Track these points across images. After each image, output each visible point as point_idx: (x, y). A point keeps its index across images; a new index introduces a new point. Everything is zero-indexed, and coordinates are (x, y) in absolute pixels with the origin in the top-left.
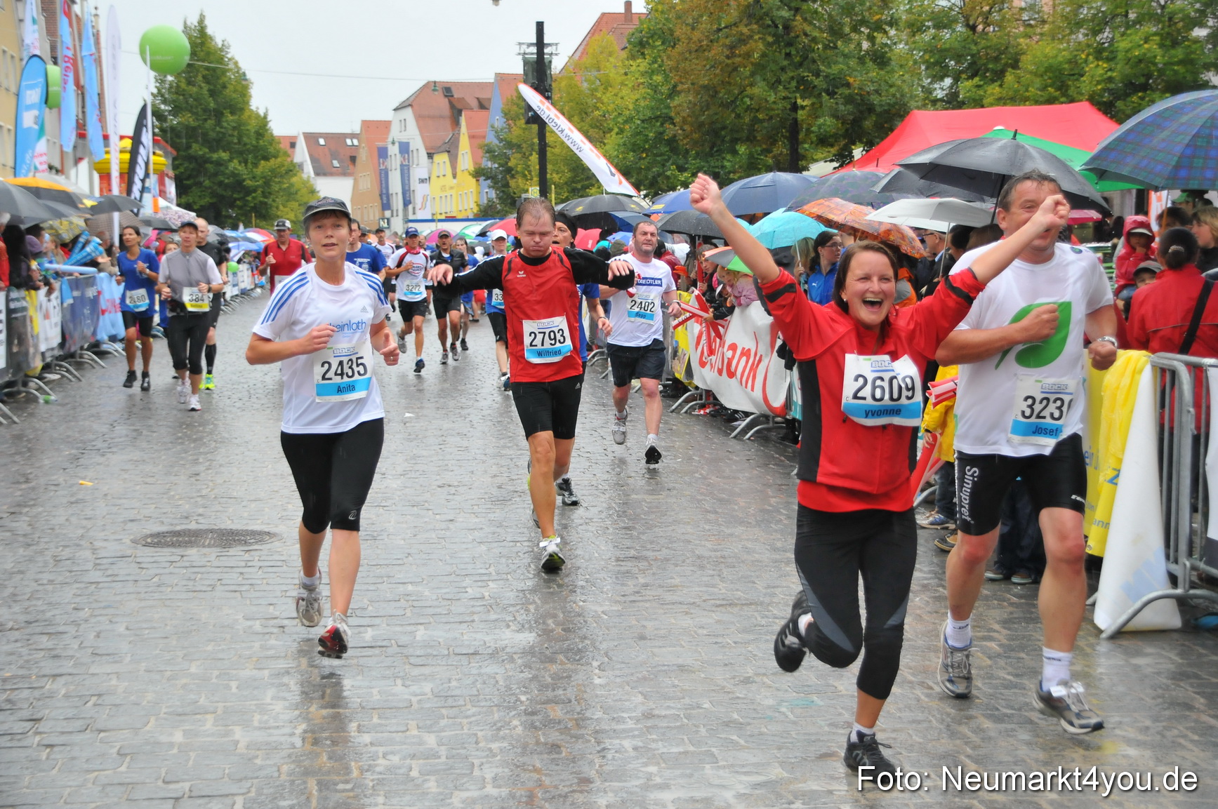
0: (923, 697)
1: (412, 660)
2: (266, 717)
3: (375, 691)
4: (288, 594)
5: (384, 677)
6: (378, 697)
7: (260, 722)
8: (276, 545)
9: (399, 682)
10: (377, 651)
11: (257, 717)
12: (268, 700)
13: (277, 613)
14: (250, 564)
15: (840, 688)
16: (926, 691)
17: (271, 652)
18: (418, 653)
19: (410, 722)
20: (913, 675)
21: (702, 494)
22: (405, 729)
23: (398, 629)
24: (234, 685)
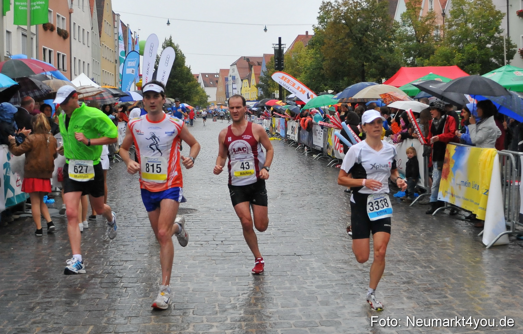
0: (430, 272)
1: (248, 258)
2: (198, 279)
3: (236, 269)
4: (203, 232)
5: (239, 264)
6: (237, 272)
7: (196, 280)
8: (198, 214)
9: (244, 266)
10: (235, 254)
11: (195, 279)
12: (199, 272)
13: (199, 239)
14: (189, 221)
15: (401, 268)
16: (430, 269)
17: (198, 254)
18: (250, 255)
19: (250, 282)
20: (425, 263)
21: (342, 196)
22: (248, 284)
23: (242, 246)
24: (186, 266)
